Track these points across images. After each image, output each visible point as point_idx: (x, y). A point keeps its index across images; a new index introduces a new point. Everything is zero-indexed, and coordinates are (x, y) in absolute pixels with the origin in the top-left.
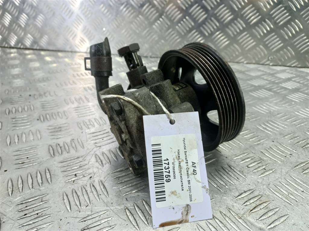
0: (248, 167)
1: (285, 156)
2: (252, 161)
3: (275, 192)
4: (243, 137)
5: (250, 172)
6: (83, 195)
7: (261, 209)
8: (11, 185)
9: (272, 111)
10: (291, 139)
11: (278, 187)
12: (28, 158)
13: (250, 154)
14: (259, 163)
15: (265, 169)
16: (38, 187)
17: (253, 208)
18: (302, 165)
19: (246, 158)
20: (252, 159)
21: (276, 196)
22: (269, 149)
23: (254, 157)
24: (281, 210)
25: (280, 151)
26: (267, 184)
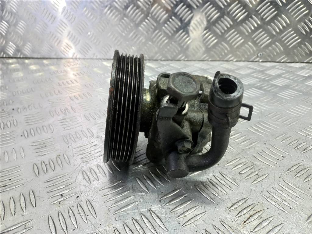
0: (240, 174)
1: (278, 160)
2: (245, 167)
3: (268, 200)
4: (234, 142)
5: (243, 179)
6: (70, 217)
7: (254, 219)
9: (263, 111)
10: (283, 140)
11: (272, 194)
12: (10, 180)
13: (242, 159)
14: (251, 169)
15: (258, 175)
16: (22, 212)
17: (247, 218)
18: (295, 168)
19: (238, 164)
20: (245, 165)
21: (270, 204)
22: (261, 152)
23: (247, 162)
24: (275, 219)
25: (273, 154)
26: (260, 191)
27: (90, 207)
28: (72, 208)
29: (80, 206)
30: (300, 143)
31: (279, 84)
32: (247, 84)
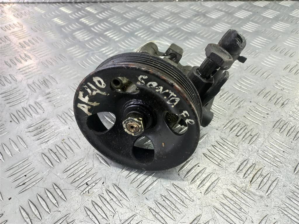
0: (238, 136)
1: (264, 117)
2: (239, 128)
3: (264, 158)
4: (224, 102)
5: (240, 141)
6: (104, 204)
7: (257, 178)
8: (26, 214)
11: (265, 152)
12: (26, 176)
13: (235, 121)
14: (245, 130)
15: (251, 135)
17: (252, 178)
18: (278, 124)
19: (233, 126)
20: (238, 126)
21: (265, 162)
22: (249, 111)
23: (240, 123)
24: (272, 175)
25: (259, 112)
26: (257, 151)
27: (119, 191)
28: (102, 195)
29: (110, 192)
30: (278, 98)
31: (249, 30)
32: (221, 31)
